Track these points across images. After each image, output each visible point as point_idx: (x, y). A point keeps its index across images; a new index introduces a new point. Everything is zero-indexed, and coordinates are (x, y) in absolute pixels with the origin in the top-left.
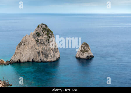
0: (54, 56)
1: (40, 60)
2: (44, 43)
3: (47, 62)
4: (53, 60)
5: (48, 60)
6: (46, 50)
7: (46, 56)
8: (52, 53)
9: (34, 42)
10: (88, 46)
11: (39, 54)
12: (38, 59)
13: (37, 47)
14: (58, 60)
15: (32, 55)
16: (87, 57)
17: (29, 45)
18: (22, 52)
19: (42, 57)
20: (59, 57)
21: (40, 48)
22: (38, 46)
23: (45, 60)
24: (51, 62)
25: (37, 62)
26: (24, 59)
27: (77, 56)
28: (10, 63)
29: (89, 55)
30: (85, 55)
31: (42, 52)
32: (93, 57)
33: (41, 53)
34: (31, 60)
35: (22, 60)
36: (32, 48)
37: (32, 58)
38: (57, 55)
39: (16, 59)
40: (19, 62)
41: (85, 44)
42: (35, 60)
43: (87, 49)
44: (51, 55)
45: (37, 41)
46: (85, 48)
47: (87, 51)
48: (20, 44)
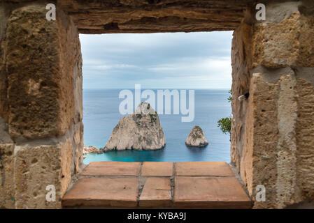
0: (159, 143)
1: (141, 148)
2: (146, 127)
3: (151, 150)
4: (157, 147)
5: (152, 148)
6: (149, 135)
7: (149, 143)
8: (156, 138)
9: (134, 125)
10: (201, 130)
11: (140, 139)
12: (139, 147)
13: (138, 132)
14: (163, 148)
15: (131, 141)
16: (201, 144)
17: (128, 129)
18: (119, 138)
19: (144, 144)
20: (165, 145)
22: (139, 130)
23: (148, 147)
24: (155, 150)
25: (137, 150)
26: (121, 146)
27: (188, 142)
28: (104, 152)
29: (203, 142)
30: (197, 142)
31: (144, 138)
32: (208, 144)
33: (142, 138)
34: (130, 148)
35: (119, 148)
36: (131, 132)
37: (132, 145)
38: (163, 142)
39: (111, 146)
40: (115, 150)
41: (197, 127)
42: (134, 147)
43: (201, 134)
44: (155, 141)
45: (138, 124)
46: (198, 132)
47: (200, 137)
48: (117, 127)
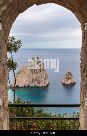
0: (45, 82)
1: (34, 86)
2: (37, 72)
3: (39, 87)
4: (44, 85)
5: (41, 85)
6: (39, 78)
7: (39, 82)
8: (43, 80)
9: (29, 72)
10: (71, 74)
11: (33, 80)
12: (32, 85)
13: (32, 76)
14: (48, 85)
15: (28, 82)
16: (71, 83)
17: (25, 74)
18: (20, 79)
19: (36, 83)
20: (49, 83)
21: (34, 76)
22: (33, 74)
23: (38, 85)
24: (43, 87)
25: (31, 87)
26: (21, 85)
27: (63, 82)
28: (11, 88)
29: (73, 82)
30: (69, 82)
31: (35, 79)
32: (75, 83)
33: (34, 80)
34: (27, 86)
35: (20, 86)
36: (27, 76)
37: (28, 84)
38: (47, 82)
40: (17, 87)
41: (69, 72)
42: (30, 85)
43: (71, 77)
44: (42, 82)
45: (32, 71)
46: (69, 76)
47: (70, 79)
48: (18, 73)
